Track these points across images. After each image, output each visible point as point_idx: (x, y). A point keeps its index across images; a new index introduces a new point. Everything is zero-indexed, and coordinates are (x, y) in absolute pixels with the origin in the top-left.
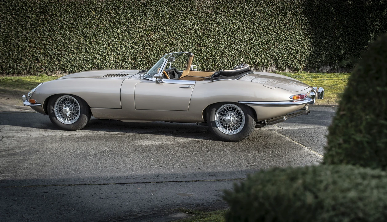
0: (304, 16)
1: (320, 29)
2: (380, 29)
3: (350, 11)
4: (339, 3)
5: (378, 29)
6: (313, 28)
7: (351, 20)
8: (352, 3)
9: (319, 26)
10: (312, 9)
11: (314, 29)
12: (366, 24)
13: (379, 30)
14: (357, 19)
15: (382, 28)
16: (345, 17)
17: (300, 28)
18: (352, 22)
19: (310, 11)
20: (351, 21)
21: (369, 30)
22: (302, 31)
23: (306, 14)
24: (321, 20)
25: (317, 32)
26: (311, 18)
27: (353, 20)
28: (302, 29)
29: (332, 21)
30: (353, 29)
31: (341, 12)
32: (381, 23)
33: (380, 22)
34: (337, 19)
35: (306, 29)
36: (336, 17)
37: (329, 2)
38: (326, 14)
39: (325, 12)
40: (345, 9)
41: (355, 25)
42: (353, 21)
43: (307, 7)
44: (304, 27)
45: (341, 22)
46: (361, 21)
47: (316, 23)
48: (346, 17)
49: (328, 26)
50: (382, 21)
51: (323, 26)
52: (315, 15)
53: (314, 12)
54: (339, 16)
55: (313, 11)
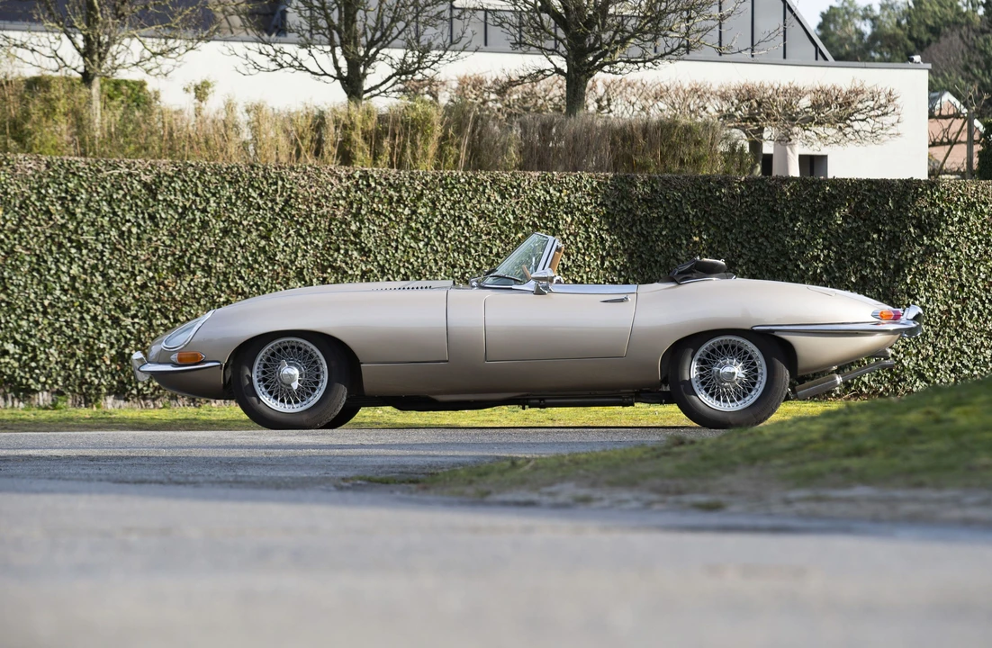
0: (607, 230)
1: (655, 270)
2: (825, 270)
3: (737, 213)
4: (705, 191)
5: (819, 271)
6: (636, 266)
7: (740, 243)
8: (742, 192)
9: (652, 259)
10: (630, 206)
11: (637, 269)
12: (785, 254)
13: (821, 272)
14: (760, 241)
15: (831, 267)
16: (724, 234)
17: (597, 265)
18: (746, 248)
19: (625, 215)
20: (743, 246)
21: (795, 275)
22: (604, 275)
23: (613, 223)
24: (657, 241)
25: (646, 277)
26: (627, 234)
27: (749, 242)
28: (603, 269)
29: (688, 245)
30: (747, 269)
31: (711, 219)
32: (829, 252)
33: (825, 247)
34: (701, 238)
35: (616, 268)
36: (700, 232)
37: (679, 187)
38: (670, 223)
39: (666, 218)
40: (724, 207)
41: (753, 259)
42: (747, 245)
43: (617, 202)
44: (610, 262)
45: (713, 249)
46: (769, 247)
47: (642, 252)
48: (728, 234)
49: (678, 260)
50: (831, 244)
51: (662, 261)
52: (639, 228)
53: (636, 218)
54: (707, 230)
55: (635, 215)
